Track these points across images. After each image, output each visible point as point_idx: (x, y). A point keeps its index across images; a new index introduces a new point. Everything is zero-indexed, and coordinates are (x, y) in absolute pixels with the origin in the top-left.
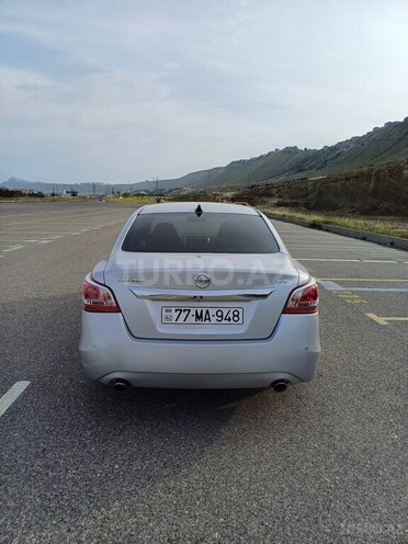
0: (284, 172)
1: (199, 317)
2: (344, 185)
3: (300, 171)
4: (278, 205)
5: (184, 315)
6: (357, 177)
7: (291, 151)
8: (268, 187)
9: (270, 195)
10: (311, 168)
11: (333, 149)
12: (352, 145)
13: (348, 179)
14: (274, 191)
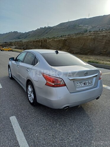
0: (14, 39)
1: (84, 84)
2: (33, 43)
3: (19, 39)
4: (15, 48)
5: (81, 84)
6: (36, 41)
7: (16, 33)
8: (11, 43)
9: (12, 45)
10: (22, 38)
11: (28, 33)
12: (32, 33)
13: (34, 42)
14: (13, 44)
